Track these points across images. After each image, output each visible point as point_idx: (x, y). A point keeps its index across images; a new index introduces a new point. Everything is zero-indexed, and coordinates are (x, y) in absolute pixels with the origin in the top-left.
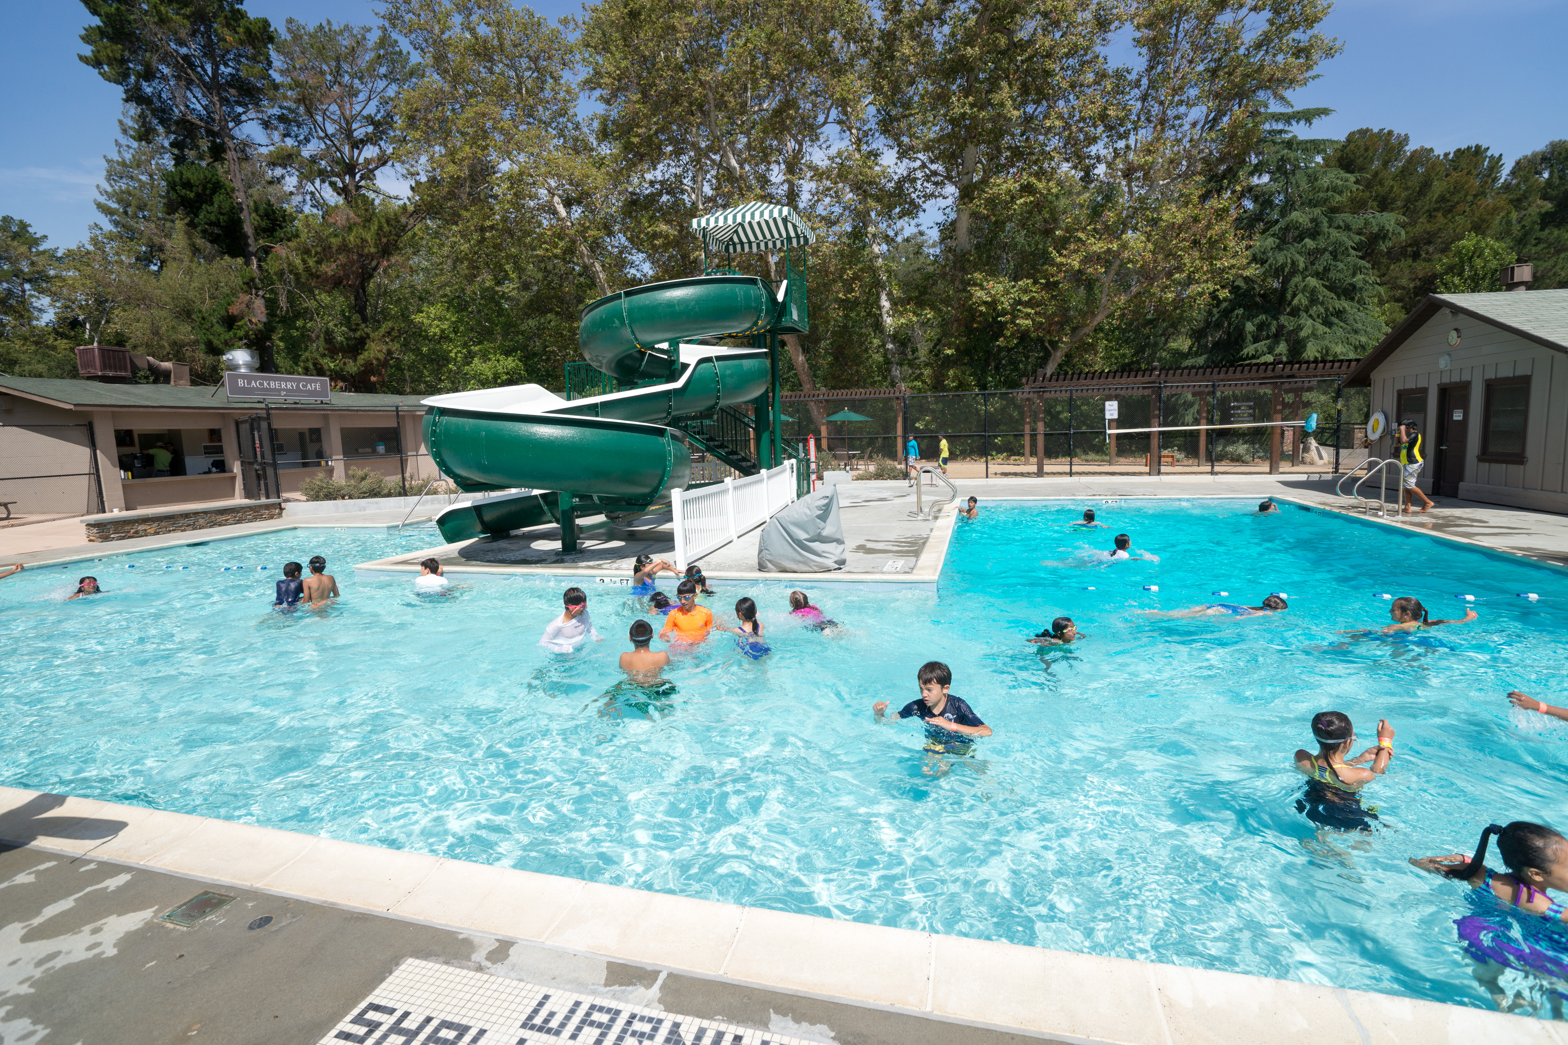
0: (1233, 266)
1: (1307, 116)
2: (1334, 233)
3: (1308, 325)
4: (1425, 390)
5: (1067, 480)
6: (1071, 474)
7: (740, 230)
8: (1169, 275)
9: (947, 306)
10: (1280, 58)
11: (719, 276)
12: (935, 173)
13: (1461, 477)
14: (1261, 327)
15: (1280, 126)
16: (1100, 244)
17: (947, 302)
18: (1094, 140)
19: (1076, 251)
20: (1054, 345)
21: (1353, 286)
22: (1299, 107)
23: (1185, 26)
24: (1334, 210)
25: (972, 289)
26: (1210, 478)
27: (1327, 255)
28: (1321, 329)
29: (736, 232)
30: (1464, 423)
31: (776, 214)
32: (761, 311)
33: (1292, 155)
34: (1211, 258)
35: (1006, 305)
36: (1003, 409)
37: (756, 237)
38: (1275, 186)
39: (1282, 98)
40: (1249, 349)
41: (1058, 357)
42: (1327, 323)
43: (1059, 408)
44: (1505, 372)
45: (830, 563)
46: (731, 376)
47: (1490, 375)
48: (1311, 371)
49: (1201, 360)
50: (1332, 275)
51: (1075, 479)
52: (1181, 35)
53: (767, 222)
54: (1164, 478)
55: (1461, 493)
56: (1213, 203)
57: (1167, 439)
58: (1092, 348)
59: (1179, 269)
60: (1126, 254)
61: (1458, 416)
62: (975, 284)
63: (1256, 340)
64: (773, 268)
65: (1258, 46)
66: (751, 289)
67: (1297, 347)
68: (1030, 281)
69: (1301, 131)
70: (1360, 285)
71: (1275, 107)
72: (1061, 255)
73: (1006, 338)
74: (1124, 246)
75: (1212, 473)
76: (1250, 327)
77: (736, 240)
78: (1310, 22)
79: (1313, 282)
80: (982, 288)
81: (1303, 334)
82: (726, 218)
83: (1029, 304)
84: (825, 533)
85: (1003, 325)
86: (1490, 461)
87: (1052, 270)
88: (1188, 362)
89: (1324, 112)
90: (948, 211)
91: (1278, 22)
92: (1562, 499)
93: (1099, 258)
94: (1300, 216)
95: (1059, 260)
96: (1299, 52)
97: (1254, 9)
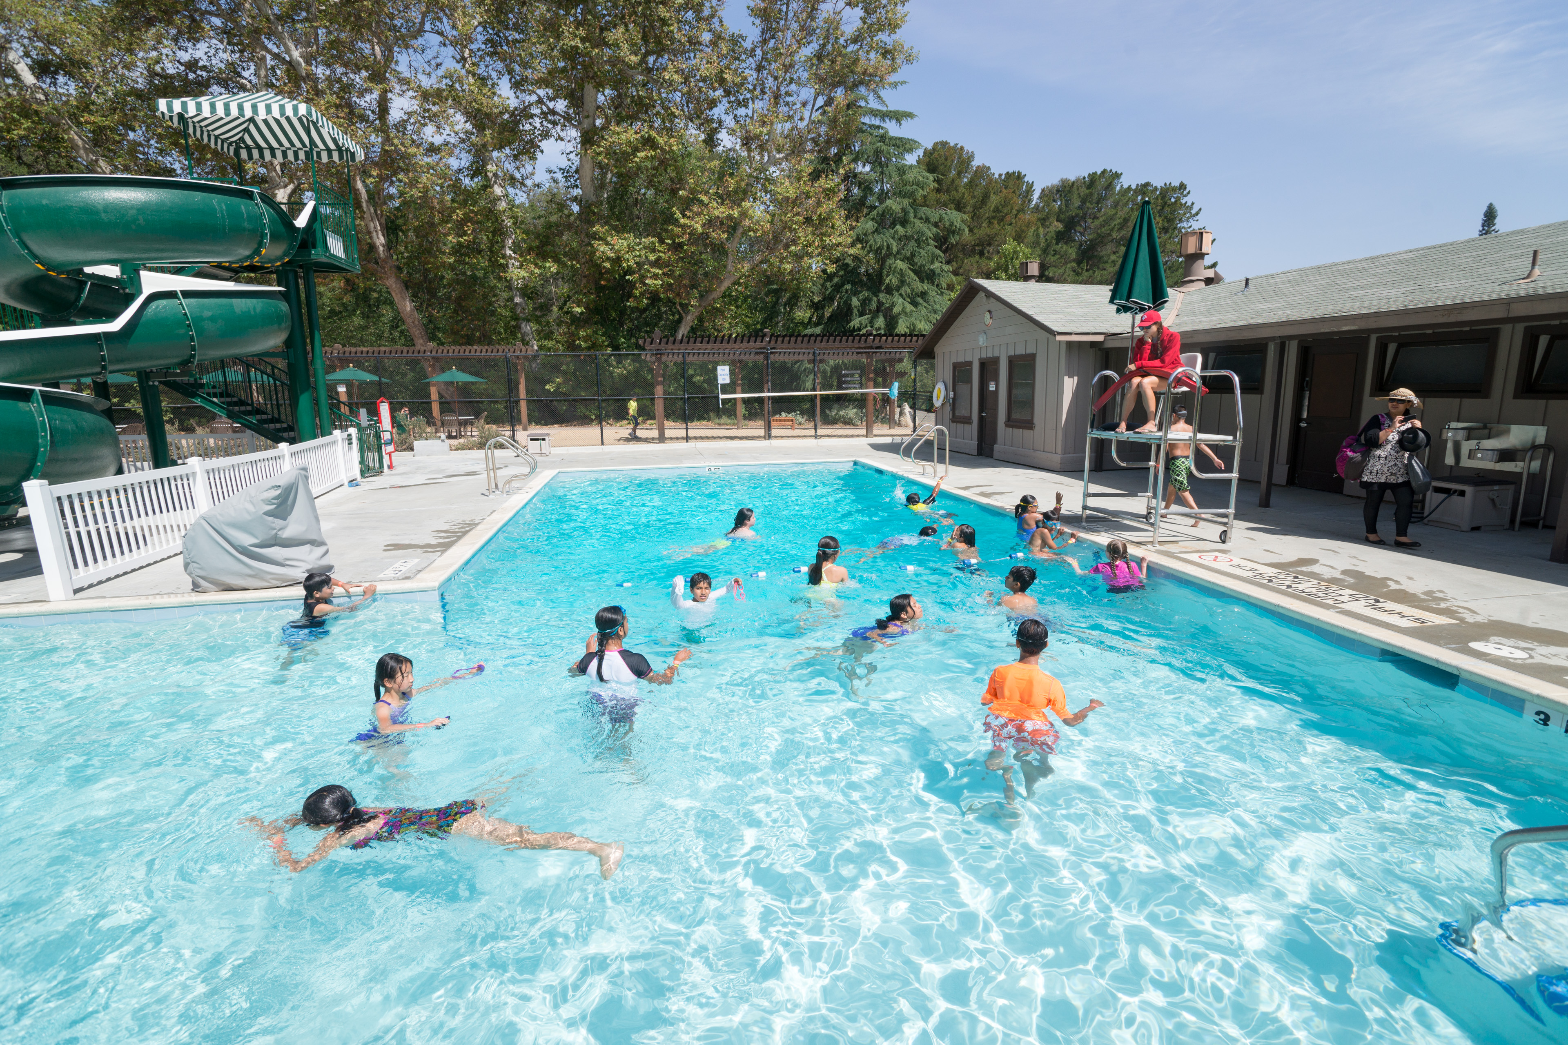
0: (839, 245)
1: (898, 116)
2: (918, 223)
3: (900, 304)
4: (970, 364)
5: (683, 445)
6: (687, 439)
7: (252, 128)
8: (787, 246)
9: (571, 260)
10: (872, 55)
12: (553, 112)
13: (995, 442)
14: (865, 302)
15: (877, 122)
16: (722, 209)
17: (573, 255)
18: (713, 104)
19: (699, 214)
20: (685, 307)
21: (933, 271)
22: (892, 108)
24: (918, 203)
25: (595, 243)
26: (813, 441)
27: (913, 243)
28: (909, 307)
29: (246, 130)
30: (996, 392)
32: (263, 236)
33: (884, 148)
34: (821, 235)
35: (632, 263)
36: (637, 372)
37: (279, 143)
38: (873, 176)
39: (879, 97)
40: (855, 322)
41: (689, 320)
42: (915, 304)
43: (691, 372)
44: (1020, 351)
46: (212, 319)
47: (1011, 353)
48: (895, 344)
49: (818, 330)
50: (916, 260)
51: (692, 444)
52: (791, 14)
54: (774, 442)
55: (996, 454)
56: (824, 183)
57: (782, 405)
58: (719, 312)
59: (794, 242)
60: (747, 222)
61: (992, 387)
62: (600, 239)
63: (861, 314)
65: (855, 40)
66: (243, 205)
67: (891, 322)
68: (655, 239)
69: (893, 129)
70: (938, 271)
71: (874, 104)
72: (684, 216)
73: (636, 298)
74: (744, 214)
75: (816, 437)
76: (855, 302)
77: (249, 142)
78: (893, 26)
79: (900, 265)
80: (607, 243)
81: (896, 310)
83: (657, 263)
85: (632, 284)
86: (1013, 427)
87: (677, 230)
88: (809, 331)
89: (909, 115)
90: (572, 156)
91: (869, 21)
92: (1056, 459)
93: (722, 223)
94: (894, 205)
95: (682, 221)
96: (886, 53)
97: (849, 3)
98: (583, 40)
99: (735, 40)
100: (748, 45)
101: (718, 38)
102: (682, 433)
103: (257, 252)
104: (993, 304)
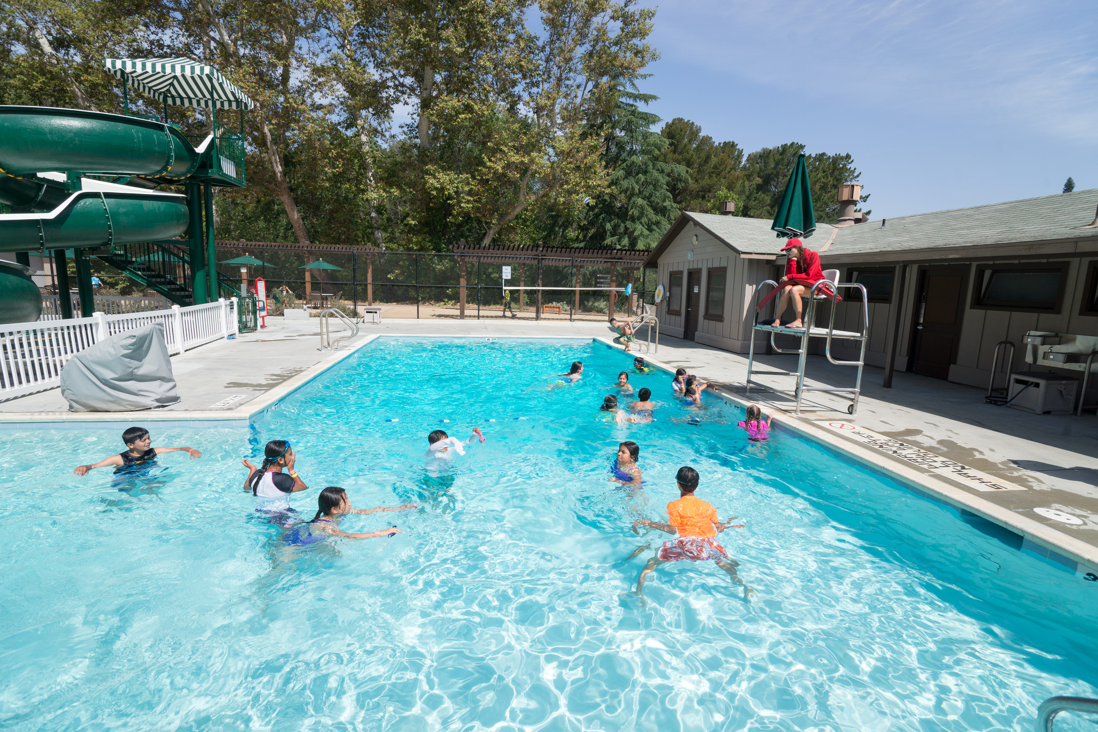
0: (599, 186)
1: (646, 98)
2: (656, 174)
3: (639, 229)
4: (681, 273)
5: (475, 322)
6: (479, 317)
7: (175, 83)
8: (562, 185)
9: (410, 187)
10: (628, 54)
12: (402, 85)
13: (696, 329)
14: (615, 227)
15: (631, 102)
16: (517, 157)
17: (412, 185)
18: (514, 83)
19: (500, 160)
20: (488, 225)
21: (665, 207)
22: (642, 92)
23: (574, 18)
24: (656, 159)
25: (427, 177)
26: (568, 323)
27: (651, 186)
28: (646, 232)
29: (172, 84)
30: (698, 294)
31: (197, 71)
32: (169, 157)
33: (634, 119)
34: (586, 178)
35: (451, 191)
36: (452, 268)
37: (196, 95)
38: (626, 139)
39: (633, 84)
40: (608, 241)
41: (491, 234)
42: (650, 230)
43: (490, 270)
44: (716, 265)
46: (126, 214)
47: (710, 266)
48: (632, 256)
49: (582, 245)
50: (653, 199)
51: (482, 321)
52: (572, 24)
54: (540, 322)
55: (696, 339)
56: (591, 141)
57: (551, 297)
58: (512, 229)
59: (567, 183)
60: (534, 167)
61: (696, 290)
62: (430, 174)
63: (613, 235)
65: (616, 44)
66: (155, 134)
67: (633, 242)
68: (469, 176)
69: (641, 107)
70: (669, 207)
71: (629, 89)
72: (490, 160)
73: (454, 216)
74: (532, 161)
75: (571, 320)
76: (608, 226)
78: (643, 34)
79: (640, 201)
80: (435, 178)
81: (636, 234)
83: (470, 193)
85: (450, 207)
86: (709, 319)
87: (484, 170)
88: (576, 245)
89: (654, 97)
90: (415, 116)
91: (626, 30)
92: (738, 344)
93: (516, 167)
94: (639, 159)
95: (488, 164)
96: (637, 53)
97: (612, 18)
98: (425, 35)
99: (531, 39)
100: (540, 43)
101: (519, 37)
102: (475, 313)
103: (165, 168)
104: (699, 231)
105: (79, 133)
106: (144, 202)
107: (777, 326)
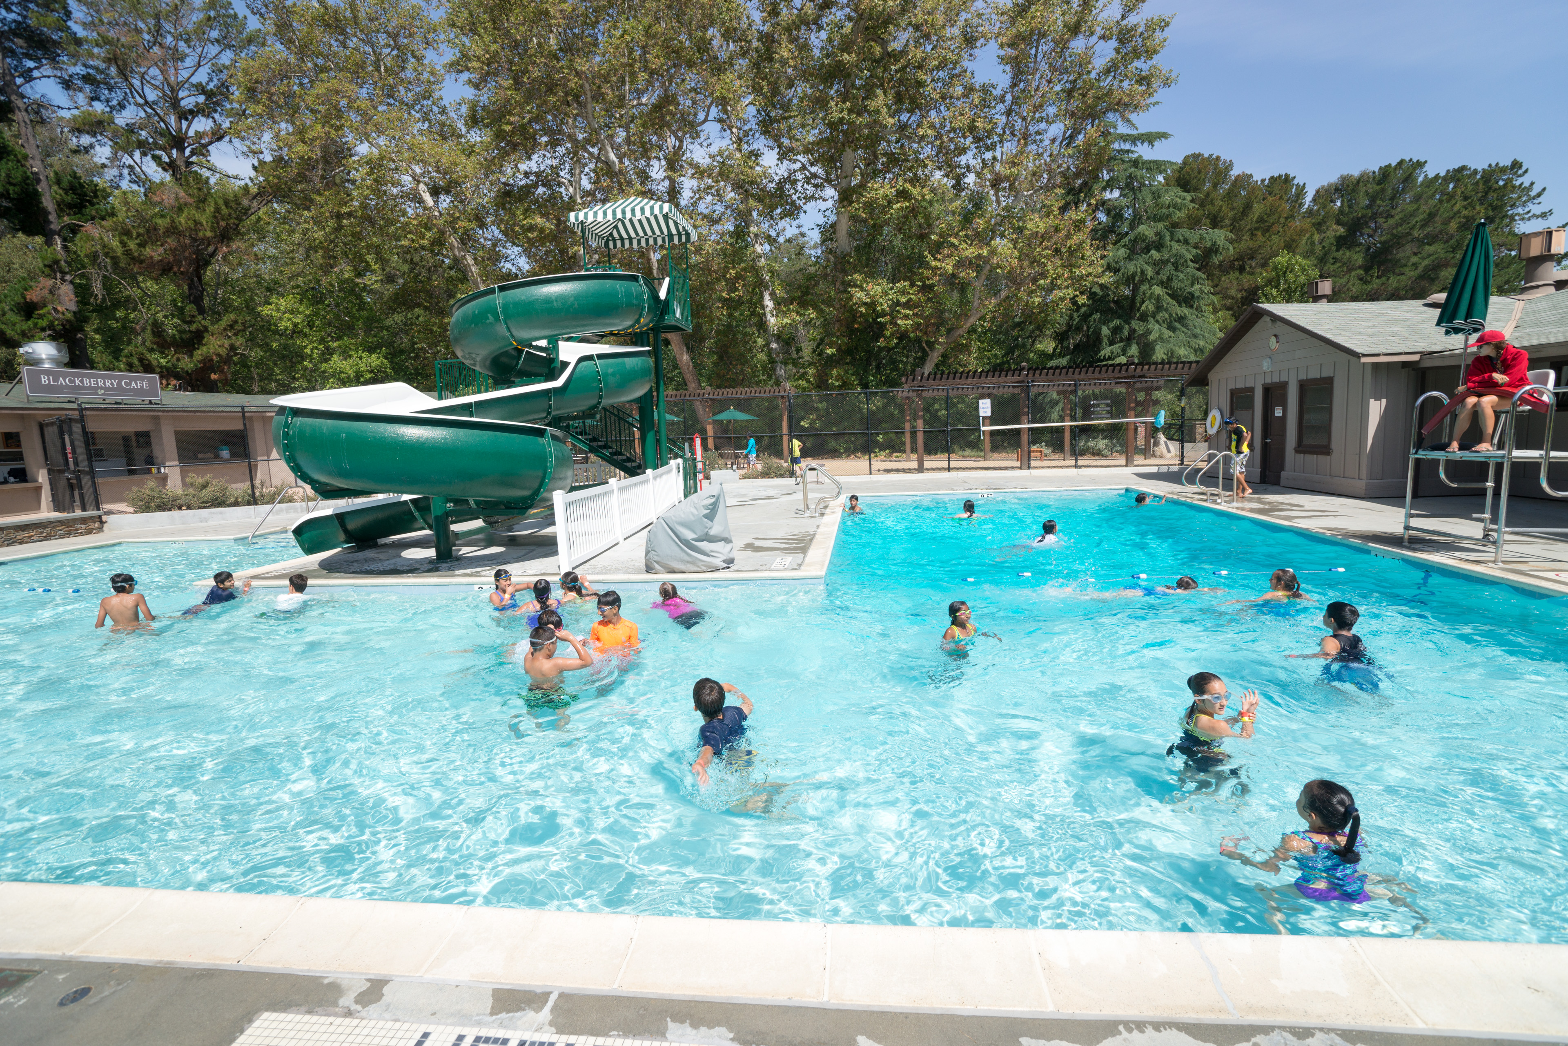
0: (1090, 274)
1: (1150, 138)
2: (1175, 245)
3: (1156, 330)
4: (1251, 390)
5: (945, 475)
6: (949, 469)
7: (620, 225)
8: (1035, 280)
9: (829, 306)
10: (1126, 84)
11: (599, 272)
12: (815, 176)
13: (1282, 468)
14: (1116, 330)
15: (1127, 146)
16: (971, 250)
17: (829, 302)
18: (963, 151)
19: (949, 256)
20: (931, 345)
21: (1192, 295)
22: (1142, 130)
23: (1043, 48)
24: (1175, 225)
25: (851, 290)
26: (1074, 471)
27: (1170, 266)
28: (1167, 333)
29: (616, 227)
30: (1284, 419)
31: (657, 211)
32: (643, 308)
33: (1138, 173)
34: (1071, 266)
35: (885, 306)
36: (885, 407)
37: (637, 234)
38: (1124, 201)
39: (1129, 121)
40: (1106, 351)
41: (935, 357)
42: (1171, 328)
43: (937, 406)
44: (1314, 374)
45: (718, 562)
46: (613, 374)
47: (1303, 377)
48: (1159, 372)
49: (1064, 361)
50: (1175, 284)
51: (953, 474)
52: (1040, 56)
53: (648, 219)
54: (1033, 472)
55: (1283, 481)
56: (1072, 215)
57: (1036, 435)
58: (965, 348)
59: (1043, 275)
60: (995, 260)
61: (1278, 412)
62: (855, 286)
63: (1112, 343)
64: (655, 265)
65: (1107, 72)
66: (633, 287)
67: (1147, 350)
68: (907, 283)
69: (1145, 152)
70: (1197, 294)
71: (1122, 129)
72: (935, 259)
73: (886, 338)
74: (993, 252)
75: (1076, 466)
76: (1105, 331)
77: (616, 235)
78: (1150, 53)
79: (1158, 290)
80: (862, 289)
81: (1152, 337)
82: (605, 213)
83: (907, 305)
84: (712, 532)
85: (882, 326)
86: (1305, 452)
87: (927, 273)
88: (1053, 363)
89: (1164, 136)
90: (828, 213)
91: (1123, 51)
92: (1360, 485)
93: (971, 263)
94: (1146, 230)
95: (933, 263)
96: (1144, 80)
97: (1103, 37)
98: (850, 111)
99: (985, 90)
100: (997, 92)
101: (969, 89)
103: (638, 321)
104: (1280, 328)
105: (577, 296)
106: (627, 360)
107: (1454, 451)
